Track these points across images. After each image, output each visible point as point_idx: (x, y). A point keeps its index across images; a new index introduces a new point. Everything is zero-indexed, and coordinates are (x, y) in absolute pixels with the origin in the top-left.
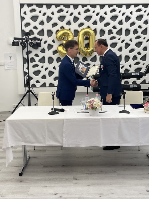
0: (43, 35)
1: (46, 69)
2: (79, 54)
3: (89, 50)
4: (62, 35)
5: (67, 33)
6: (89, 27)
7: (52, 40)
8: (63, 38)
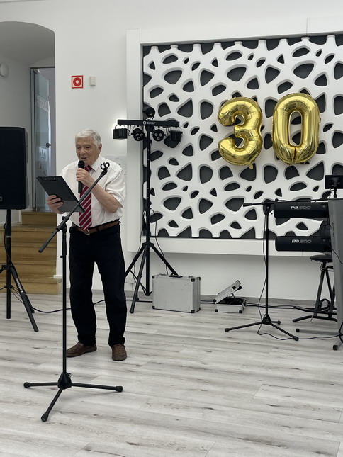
0: (189, 114)
1: (194, 194)
2: (278, 159)
3: (301, 149)
4: (233, 112)
5: (244, 105)
6: (304, 92)
7: (211, 124)
8: (236, 118)
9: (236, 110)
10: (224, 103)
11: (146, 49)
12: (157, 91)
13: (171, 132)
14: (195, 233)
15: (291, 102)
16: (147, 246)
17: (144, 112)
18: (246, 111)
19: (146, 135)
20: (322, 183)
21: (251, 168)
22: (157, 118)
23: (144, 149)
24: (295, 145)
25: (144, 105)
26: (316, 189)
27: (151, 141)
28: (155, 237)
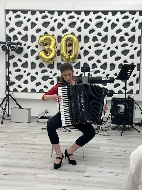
0: (26, 40)
2: (63, 60)
3: (71, 56)
4: (45, 40)
5: (49, 38)
6: (73, 33)
7: (35, 45)
8: (46, 43)
9: (46, 39)
10: (41, 37)
11: (7, 12)
12: (12, 30)
13: (19, 47)
14: (29, 90)
15: (68, 38)
16: (8, 96)
17: (6, 38)
18: (50, 40)
19: (8, 48)
20: (80, 70)
21: (52, 63)
22: (12, 41)
23: (7, 54)
24: (70, 55)
25: (7, 35)
26: (77, 73)
27: (10, 51)
28: (12, 92)
